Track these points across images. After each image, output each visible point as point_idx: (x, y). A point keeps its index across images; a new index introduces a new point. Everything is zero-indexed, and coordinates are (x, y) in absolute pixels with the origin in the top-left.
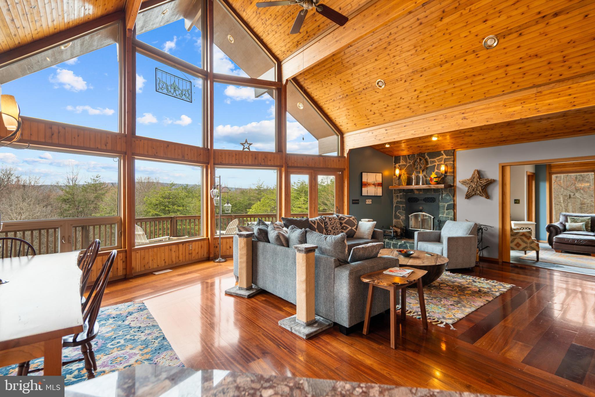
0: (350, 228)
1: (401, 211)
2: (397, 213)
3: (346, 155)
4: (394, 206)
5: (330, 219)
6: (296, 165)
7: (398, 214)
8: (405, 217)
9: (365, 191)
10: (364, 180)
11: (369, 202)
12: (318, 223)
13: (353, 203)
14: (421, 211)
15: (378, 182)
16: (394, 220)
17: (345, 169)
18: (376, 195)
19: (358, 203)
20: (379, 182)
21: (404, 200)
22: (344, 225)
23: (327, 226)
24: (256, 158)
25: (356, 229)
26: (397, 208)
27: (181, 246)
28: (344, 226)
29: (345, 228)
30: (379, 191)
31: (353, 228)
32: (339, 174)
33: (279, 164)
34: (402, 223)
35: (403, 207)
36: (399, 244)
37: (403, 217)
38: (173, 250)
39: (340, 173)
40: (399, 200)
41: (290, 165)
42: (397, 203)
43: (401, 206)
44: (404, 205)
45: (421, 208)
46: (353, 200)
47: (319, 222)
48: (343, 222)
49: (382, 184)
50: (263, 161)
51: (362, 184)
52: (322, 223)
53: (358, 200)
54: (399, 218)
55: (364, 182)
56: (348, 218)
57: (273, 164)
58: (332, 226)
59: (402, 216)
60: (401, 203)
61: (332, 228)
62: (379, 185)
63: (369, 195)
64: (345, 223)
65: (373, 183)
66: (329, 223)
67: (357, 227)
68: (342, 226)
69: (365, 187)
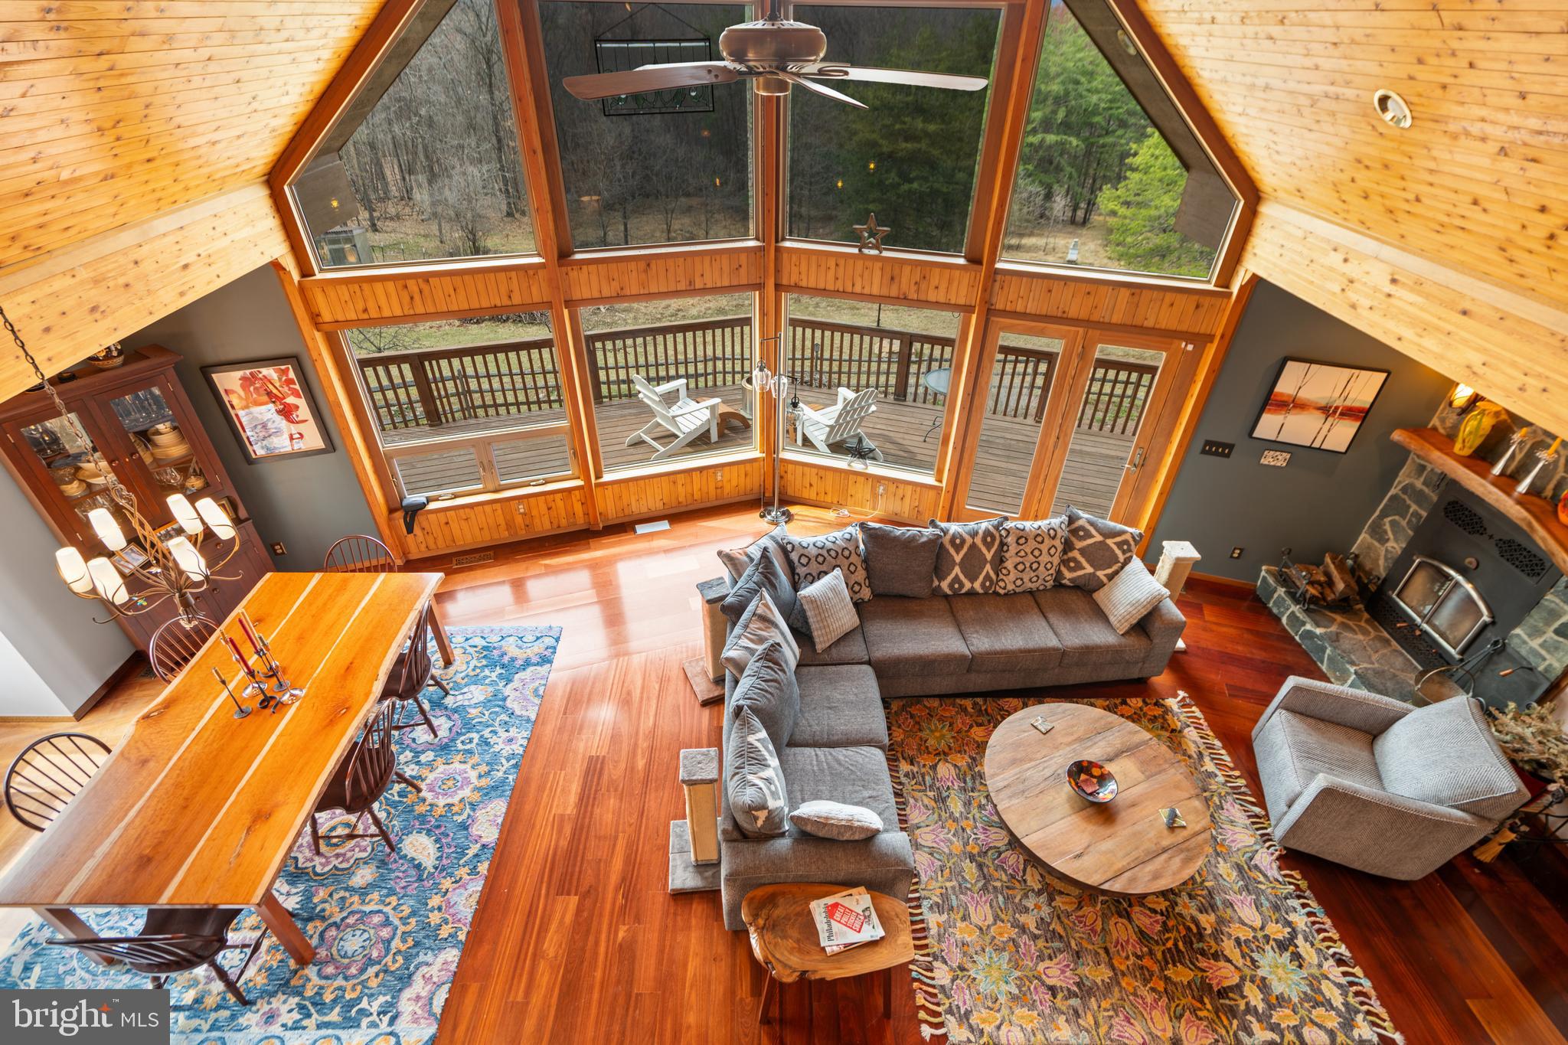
0: (1089, 570)
1: (1404, 523)
2: (1387, 520)
3: (1235, 289)
4: (1393, 491)
5: (1022, 541)
6: (1020, 308)
7: (1387, 527)
8: (1404, 551)
9: (1269, 426)
10: (1286, 386)
11: (1270, 459)
12: (973, 546)
13: (1204, 452)
14: (1463, 571)
15: (1348, 403)
16: (1364, 537)
17: (1210, 338)
18: (1316, 445)
19: (1228, 456)
20: (1357, 404)
21: (1435, 498)
22: (1076, 554)
23: (1007, 555)
24: (892, 278)
25: (1111, 577)
26: (1397, 506)
27: (696, 475)
28: (1074, 560)
29: (1072, 564)
30: (1340, 435)
31: (1101, 574)
32: (1184, 351)
33: (962, 301)
34: (1381, 562)
35: (1416, 514)
36: (1308, 627)
37: (1395, 546)
38: (680, 483)
39: (1190, 347)
40: (1419, 484)
41: (1000, 306)
42: (1404, 490)
43: (1414, 507)
44: (1424, 514)
45: (1470, 562)
46: (1208, 443)
47: (978, 541)
48: (1079, 545)
49: (1367, 411)
50: (913, 288)
51: (1269, 401)
52: (989, 546)
53: (1231, 447)
54: (1383, 540)
55: (1282, 394)
56: (1099, 538)
57: (942, 300)
58: (1019, 560)
59: (1396, 540)
60: (1419, 497)
61: (1015, 567)
62: (1349, 413)
63: (1280, 439)
64: (1082, 551)
65: (1323, 403)
66: (1013, 549)
67: (1117, 573)
68: (1070, 555)
69: (1275, 412)
